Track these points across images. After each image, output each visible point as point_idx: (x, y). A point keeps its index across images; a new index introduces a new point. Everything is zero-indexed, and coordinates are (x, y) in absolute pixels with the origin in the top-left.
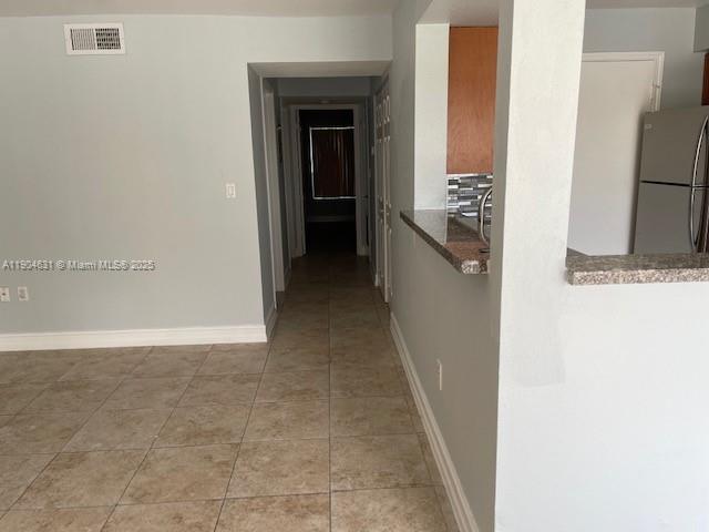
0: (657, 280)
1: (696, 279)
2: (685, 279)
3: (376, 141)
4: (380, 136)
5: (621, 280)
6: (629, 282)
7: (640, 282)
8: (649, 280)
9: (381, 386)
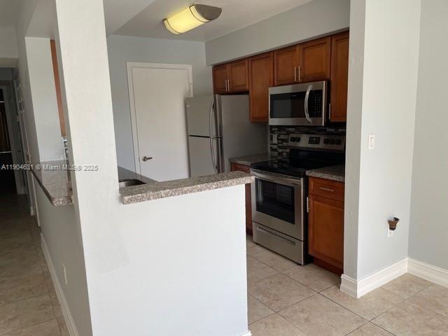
0: (171, 195)
1: (191, 192)
2: (186, 193)
3: (19, 112)
4: (21, 109)
5: (152, 197)
6: (156, 198)
7: (162, 197)
8: (167, 195)
9: (30, 290)
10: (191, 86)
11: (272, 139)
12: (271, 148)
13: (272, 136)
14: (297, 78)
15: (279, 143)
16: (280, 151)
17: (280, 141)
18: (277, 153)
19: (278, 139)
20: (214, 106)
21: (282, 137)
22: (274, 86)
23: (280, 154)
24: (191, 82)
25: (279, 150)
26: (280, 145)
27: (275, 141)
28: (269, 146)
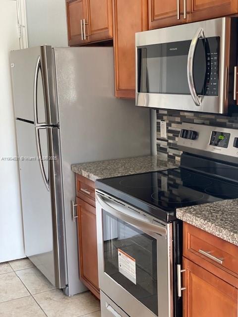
10: (24, 30)
11: (159, 130)
12: (158, 145)
13: (158, 124)
14: (181, 14)
15: (169, 138)
16: (171, 152)
17: (171, 135)
18: (166, 155)
19: (169, 131)
20: (41, 66)
21: (174, 127)
22: (148, 30)
23: (171, 158)
24: (24, 23)
25: (169, 150)
26: (170, 141)
27: (164, 134)
28: (156, 142)
